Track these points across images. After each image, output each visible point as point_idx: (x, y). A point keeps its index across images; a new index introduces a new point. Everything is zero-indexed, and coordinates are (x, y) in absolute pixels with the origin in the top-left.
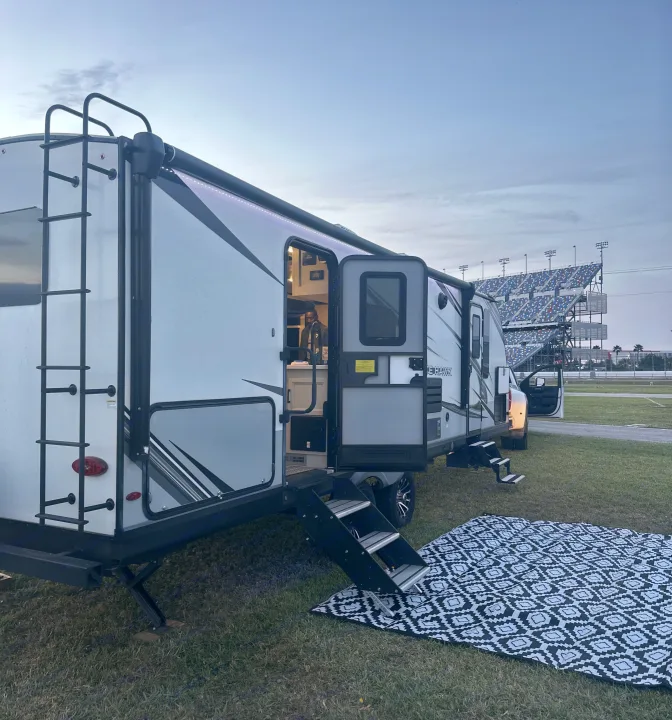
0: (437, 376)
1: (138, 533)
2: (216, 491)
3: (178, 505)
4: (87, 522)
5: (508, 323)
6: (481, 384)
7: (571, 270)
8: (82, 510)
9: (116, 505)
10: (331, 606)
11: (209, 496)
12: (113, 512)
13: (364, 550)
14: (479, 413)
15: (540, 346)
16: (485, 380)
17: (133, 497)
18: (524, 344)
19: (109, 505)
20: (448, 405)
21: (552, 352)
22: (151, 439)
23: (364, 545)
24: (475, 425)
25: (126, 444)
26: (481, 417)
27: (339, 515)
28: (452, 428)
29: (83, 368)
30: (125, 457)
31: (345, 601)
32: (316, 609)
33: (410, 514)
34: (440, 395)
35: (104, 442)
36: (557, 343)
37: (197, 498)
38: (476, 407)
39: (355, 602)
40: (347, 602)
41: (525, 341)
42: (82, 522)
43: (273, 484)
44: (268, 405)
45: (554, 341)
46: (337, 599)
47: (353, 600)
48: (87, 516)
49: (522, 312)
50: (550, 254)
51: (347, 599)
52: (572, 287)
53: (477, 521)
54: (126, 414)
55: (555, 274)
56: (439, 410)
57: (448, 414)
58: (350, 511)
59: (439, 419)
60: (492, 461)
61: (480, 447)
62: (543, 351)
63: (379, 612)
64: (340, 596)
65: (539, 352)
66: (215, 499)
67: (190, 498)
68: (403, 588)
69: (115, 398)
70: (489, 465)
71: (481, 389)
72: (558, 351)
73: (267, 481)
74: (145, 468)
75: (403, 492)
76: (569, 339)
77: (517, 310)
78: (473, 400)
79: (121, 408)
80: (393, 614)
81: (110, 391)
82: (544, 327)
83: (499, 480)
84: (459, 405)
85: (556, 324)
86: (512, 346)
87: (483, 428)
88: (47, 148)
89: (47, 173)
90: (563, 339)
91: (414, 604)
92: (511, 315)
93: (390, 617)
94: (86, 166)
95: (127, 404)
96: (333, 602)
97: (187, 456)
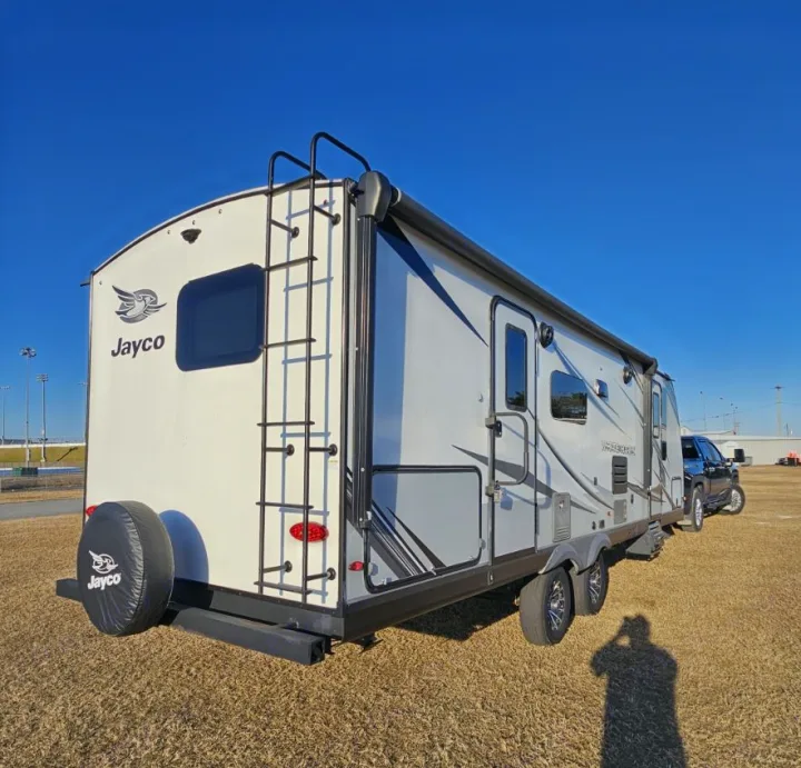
0: (623, 455)
1: (358, 607)
2: (430, 566)
3: (395, 578)
4: (311, 592)
6: (660, 467)
8: (306, 578)
9: (338, 575)
11: (423, 571)
12: (335, 583)
14: (660, 497)
16: (664, 462)
17: (355, 567)
19: (330, 575)
20: (632, 486)
24: (656, 509)
26: (661, 501)
29: (308, 423)
30: (348, 523)
34: (626, 474)
37: (413, 573)
38: (656, 491)
42: (305, 591)
43: (481, 562)
44: (475, 475)
54: (348, 476)
56: (625, 491)
57: (632, 496)
59: (625, 501)
66: (429, 574)
67: (406, 573)
69: (337, 458)
71: (660, 471)
73: (474, 558)
74: (366, 536)
78: (655, 483)
79: (344, 469)
81: (331, 450)
84: (642, 487)
88: (271, 194)
89: (270, 221)
94: (313, 207)
95: (350, 465)
97: (403, 526)
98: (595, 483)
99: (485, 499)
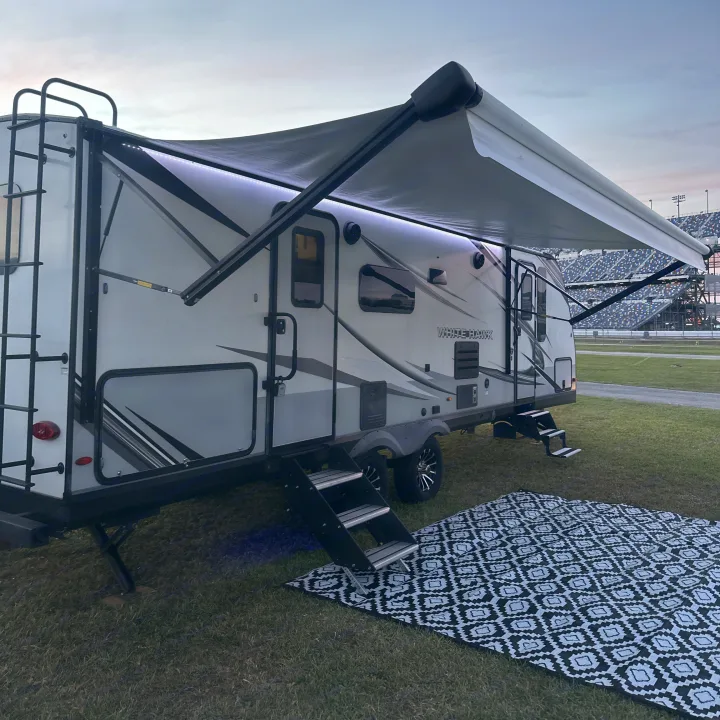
0: (472, 340)
1: (87, 497)
2: (182, 459)
3: (135, 471)
4: (34, 485)
5: (631, 275)
6: (534, 348)
7: (703, 217)
8: (29, 473)
9: (66, 469)
10: (306, 580)
11: (173, 464)
12: (62, 477)
13: (341, 524)
14: (532, 379)
15: (668, 301)
16: (541, 344)
17: (82, 462)
18: (650, 299)
19: (59, 469)
20: (486, 370)
21: (683, 308)
22: (105, 406)
23: (341, 520)
24: (525, 392)
25: (77, 411)
26: (535, 384)
27: (319, 487)
28: (494, 395)
29: (34, 337)
30: (75, 422)
31: (324, 576)
32: (290, 584)
33: (435, 488)
34: (477, 359)
35: (54, 407)
36: (688, 298)
37: (158, 465)
38: (528, 373)
39: (332, 578)
40: (324, 578)
41: (651, 296)
42: (28, 484)
43: (254, 452)
44: (249, 372)
45: (685, 296)
46: (316, 574)
47: (331, 576)
48: (34, 479)
49: (646, 265)
50: (678, 199)
51: (326, 574)
52: (704, 236)
53: (507, 497)
54: (76, 381)
55: (684, 222)
56: (476, 376)
57: (487, 380)
58: (335, 482)
59: (476, 385)
60: (542, 433)
61: (529, 417)
62: (672, 308)
63: (354, 590)
64: (320, 571)
65: (667, 309)
66: (180, 466)
67: (150, 465)
68: (377, 566)
69: (67, 365)
70: (538, 437)
71: (534, 353)
72: (689, 307)
73: (246, 448)
74: (97, 433)
75: (427, 463)
76: (703, 294)
77: (642, 261)
78: (524, 365)
79: (72, 375)
80: (366, 592)
81: (63, 358)
82: (673, 280)
83: (549, 454)
84: (503, 371)
85: (687, 277)
86: (636, 302)
87: (537, 395)
88: (14, 129)
89: (14, 152)
90: (695, 294)
91: (394, 583)
92: (635, 267)
93: (363, 595)
94: (43, 145)
95: (79, 371)
96: (311, 576)
97: (147, 423)
98: (427, 369)
99: (262, 393)
